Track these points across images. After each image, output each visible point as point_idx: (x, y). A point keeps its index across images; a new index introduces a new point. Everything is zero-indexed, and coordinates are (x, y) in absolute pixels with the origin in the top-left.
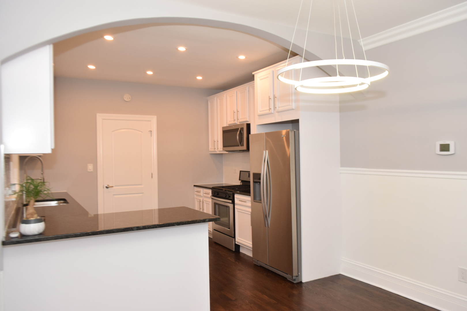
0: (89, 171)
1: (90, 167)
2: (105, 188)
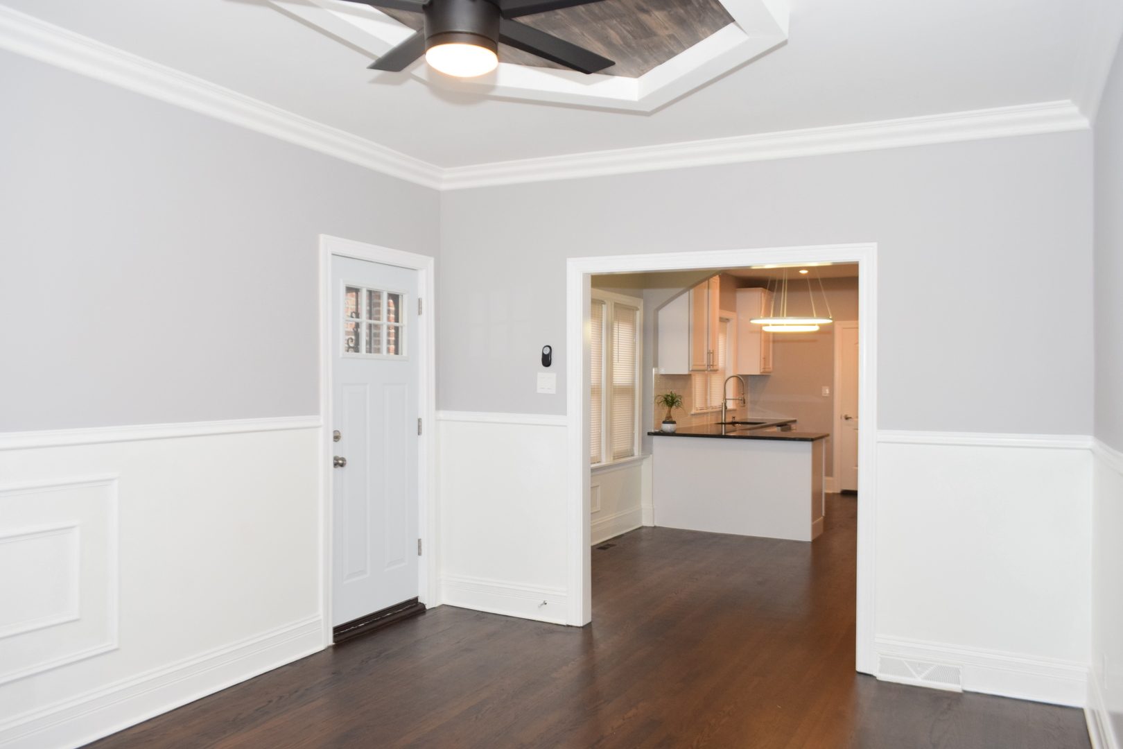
0: (824, 395)
1: (826, 392)
2: (843, 418)
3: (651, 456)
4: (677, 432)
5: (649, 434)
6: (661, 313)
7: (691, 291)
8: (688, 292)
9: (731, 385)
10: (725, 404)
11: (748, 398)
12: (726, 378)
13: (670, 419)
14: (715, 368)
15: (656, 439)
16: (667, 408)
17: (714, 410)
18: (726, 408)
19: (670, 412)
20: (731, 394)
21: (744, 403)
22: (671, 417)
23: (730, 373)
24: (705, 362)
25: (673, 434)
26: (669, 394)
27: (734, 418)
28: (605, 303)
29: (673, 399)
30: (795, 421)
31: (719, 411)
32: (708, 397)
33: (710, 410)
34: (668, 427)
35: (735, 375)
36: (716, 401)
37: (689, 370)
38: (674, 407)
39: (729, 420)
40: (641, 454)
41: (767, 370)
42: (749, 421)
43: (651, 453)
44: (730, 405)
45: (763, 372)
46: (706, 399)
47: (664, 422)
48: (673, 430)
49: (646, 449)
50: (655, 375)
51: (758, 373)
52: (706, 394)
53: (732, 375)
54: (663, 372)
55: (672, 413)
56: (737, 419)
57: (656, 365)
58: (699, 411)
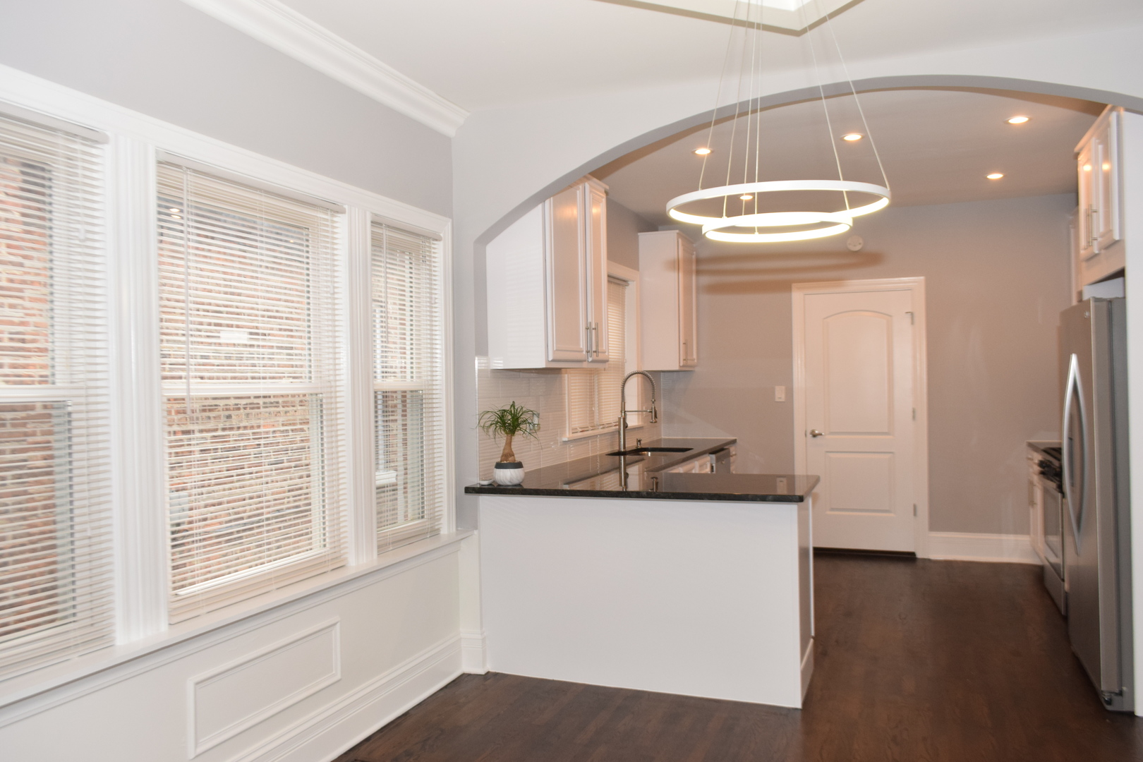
0: (777, 400)
1: (780, 394)
2: (810, 436)
3: (476, 532)
4: (526, 486)
5: (469, 490)
6: (491, 249)
7: (547, 202)
8: (540, 206)
9: (634, 386)
10: (624, 419)
11: (662, 407)
12: (626, 374)
13: (511, 459)
14: (601, 357)
15: (485, 500)
16: (502, 438)
17: (606, 430)
18: (626, 426)
19: (509, 444)
20: (633, 402)
21: (656, 417)
22: (513, 455)
23: (631, 367)
24: (583, 345)
25: (516, 490)
26: (507, 408)
27: (640, 441)
28: (343, 212)
29: (516, 418)
30: (734, 442)
31: (612, 433)
32: (596, 409)
33: (600, 431)
34: (507, 476)
35: (640, 370)
36: (610, 415)
37: (548, 361)
38: (518, 434)
39: (631, 444)
40: (454, 530)
41: (689, 363)
42: (663, 446)
43: (476, 527)
44: (633, 421)
45: (683, 366)
46: (592, 413)
47: (499, 466)
48: (516, 482)
49: (465, 519)
50: (479, 370)
51: (677, 368)
52: (592, 405)
53: (635, 369)
54: (499, 364)
55: (514, 447)
56: (644, 444)
57: (482, 350)
58: (579, 435)
